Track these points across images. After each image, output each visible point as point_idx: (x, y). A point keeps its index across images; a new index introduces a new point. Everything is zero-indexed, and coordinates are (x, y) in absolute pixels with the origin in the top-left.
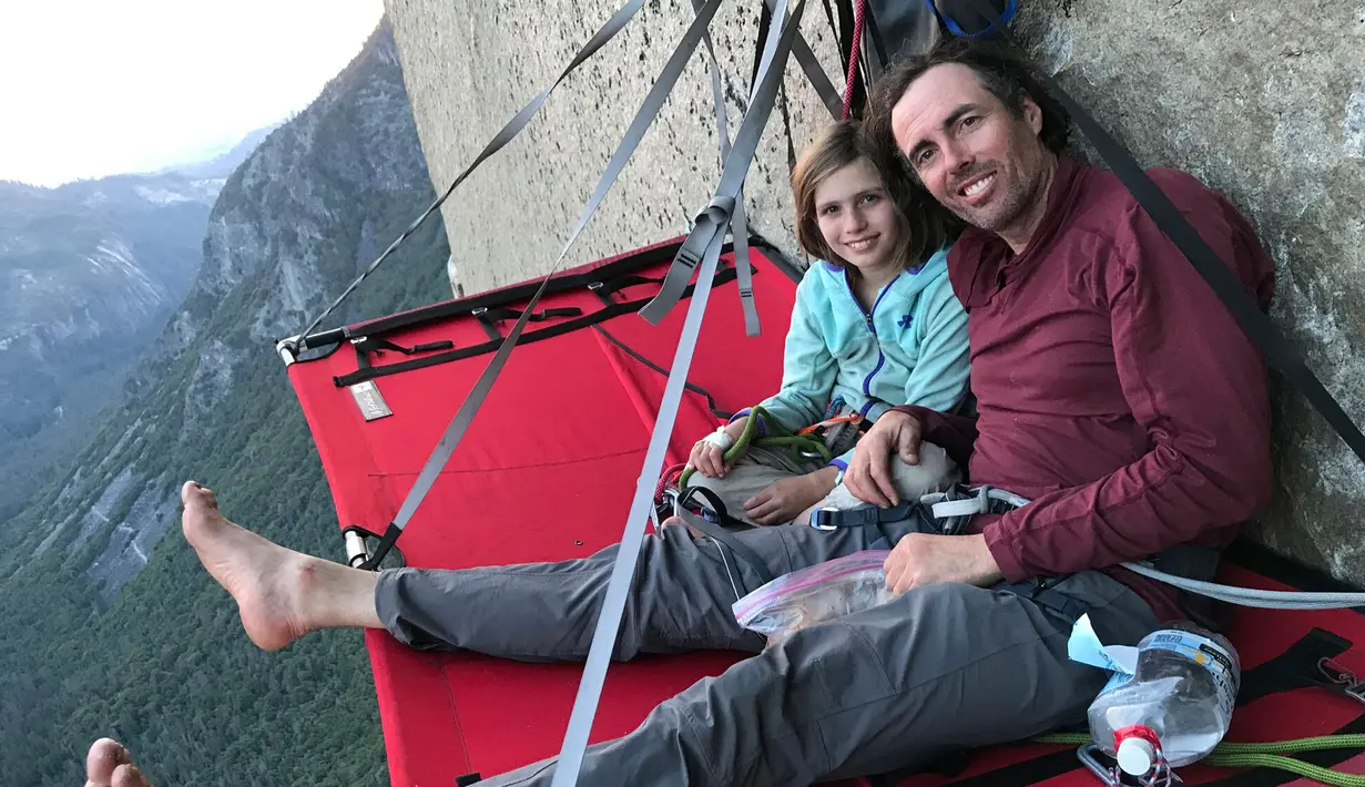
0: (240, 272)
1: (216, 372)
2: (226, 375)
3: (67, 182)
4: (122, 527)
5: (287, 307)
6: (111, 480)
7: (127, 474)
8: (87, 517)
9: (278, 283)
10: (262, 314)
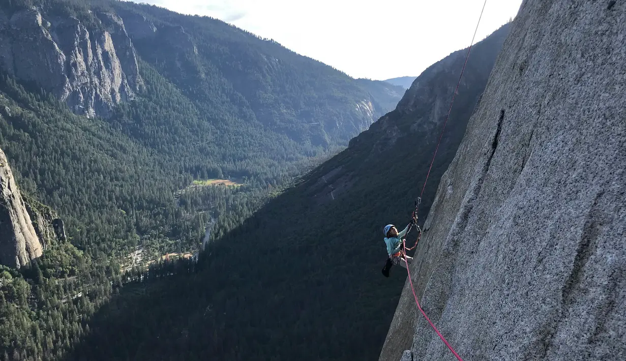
0: (416, 106)
1: (390, 139)
2: (394, 141)
3: (361, 78)
4: (330, 186)
5: (431, 119)
6: (334, 169)
7: (340, 168)
8: (319, 179)
9: (431, 109)
10: (419, 121)
